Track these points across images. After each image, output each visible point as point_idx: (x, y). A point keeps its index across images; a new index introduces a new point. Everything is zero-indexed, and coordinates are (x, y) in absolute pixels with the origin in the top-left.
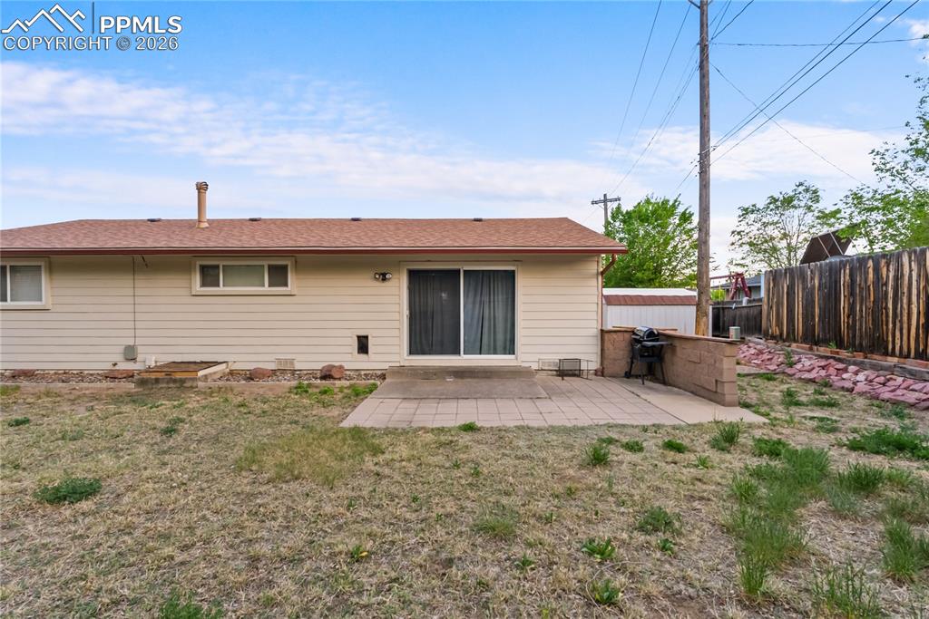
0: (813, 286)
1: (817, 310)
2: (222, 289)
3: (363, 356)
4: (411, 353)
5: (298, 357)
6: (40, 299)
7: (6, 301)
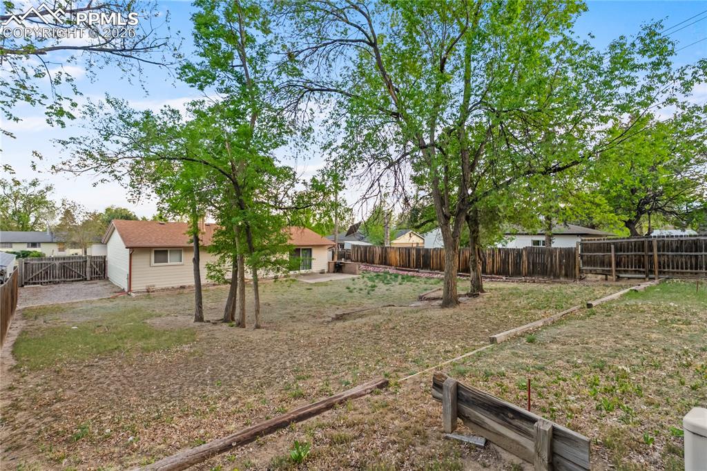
6: (181, 261)
7: (167, 262)
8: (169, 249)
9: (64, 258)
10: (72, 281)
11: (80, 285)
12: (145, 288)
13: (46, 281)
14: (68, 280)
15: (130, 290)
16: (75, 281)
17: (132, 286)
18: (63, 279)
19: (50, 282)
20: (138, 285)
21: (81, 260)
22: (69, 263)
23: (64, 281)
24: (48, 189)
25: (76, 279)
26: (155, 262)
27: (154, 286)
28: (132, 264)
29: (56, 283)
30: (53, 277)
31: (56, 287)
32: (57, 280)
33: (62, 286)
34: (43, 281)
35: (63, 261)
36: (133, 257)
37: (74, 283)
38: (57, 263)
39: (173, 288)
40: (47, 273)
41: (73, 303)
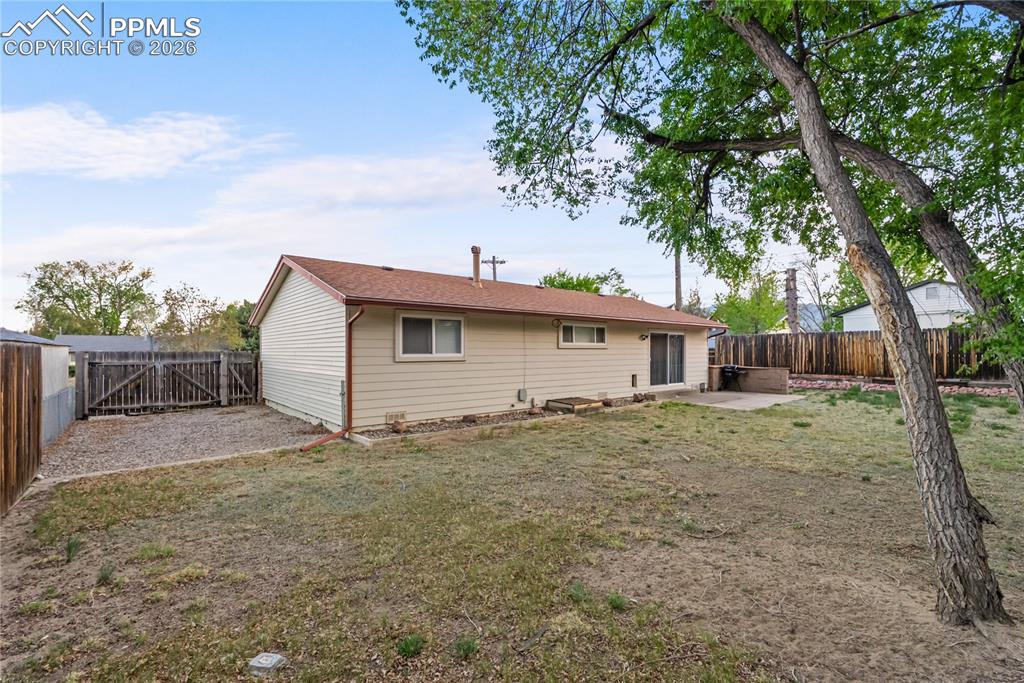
0: (751, 346)
1: (753, 356)
2: (575, 344)
3: (634, 388)
4: (652, 384)
5: (609, 391)
6: (459, 351)
7: (431, 353)
8: (434, 317)
9: (173, 356)
10: (192, 407)
11: (210, 415)
12: (382, 421)
13: (136, 405)
14: (183, 404)
15: (348, 426)
16: (197, 407)
17: (355, 414)
18: (172, 402)
19: (145, 409)
20: (368, 415)
21: (209, 360)
22: (185, 365)
23: (174, 408)
24: (145, 275)
25: (200, 402)
26: (404, 352)
27: (403, 416)
28: (355, 352)
29: (157, 411)
30: (151, 396)
31: (156, 419)
32: (160, 404)
33: (170, 417)
34: (129, 406)
35: (171, 361)
36: (356, 334)
37: (196, 411)
38: (159, 365)
39: (443, 420)
40: (138, 386)
41: (207, 467)
